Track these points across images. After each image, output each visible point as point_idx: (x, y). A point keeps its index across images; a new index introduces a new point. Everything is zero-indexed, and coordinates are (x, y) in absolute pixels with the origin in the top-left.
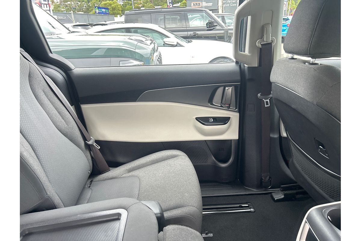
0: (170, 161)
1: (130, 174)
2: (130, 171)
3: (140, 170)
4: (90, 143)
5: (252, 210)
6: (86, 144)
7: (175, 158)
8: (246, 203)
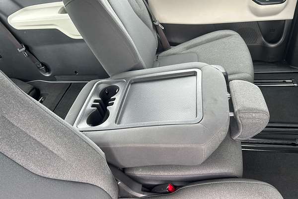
0: (224, 40)
1: (188, 51)
2: (188, 48)
3: (197, 48)
4: (156, 24)
5: (295, 85)
6: (153, 24)
7: (229, 37)
8: (291, 79)
